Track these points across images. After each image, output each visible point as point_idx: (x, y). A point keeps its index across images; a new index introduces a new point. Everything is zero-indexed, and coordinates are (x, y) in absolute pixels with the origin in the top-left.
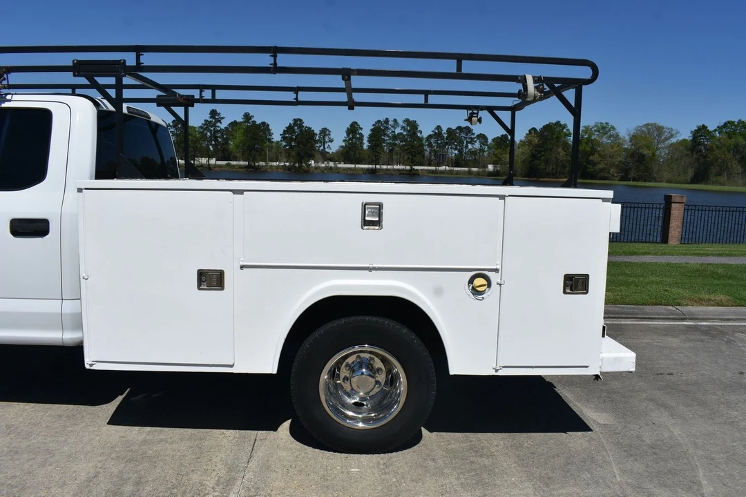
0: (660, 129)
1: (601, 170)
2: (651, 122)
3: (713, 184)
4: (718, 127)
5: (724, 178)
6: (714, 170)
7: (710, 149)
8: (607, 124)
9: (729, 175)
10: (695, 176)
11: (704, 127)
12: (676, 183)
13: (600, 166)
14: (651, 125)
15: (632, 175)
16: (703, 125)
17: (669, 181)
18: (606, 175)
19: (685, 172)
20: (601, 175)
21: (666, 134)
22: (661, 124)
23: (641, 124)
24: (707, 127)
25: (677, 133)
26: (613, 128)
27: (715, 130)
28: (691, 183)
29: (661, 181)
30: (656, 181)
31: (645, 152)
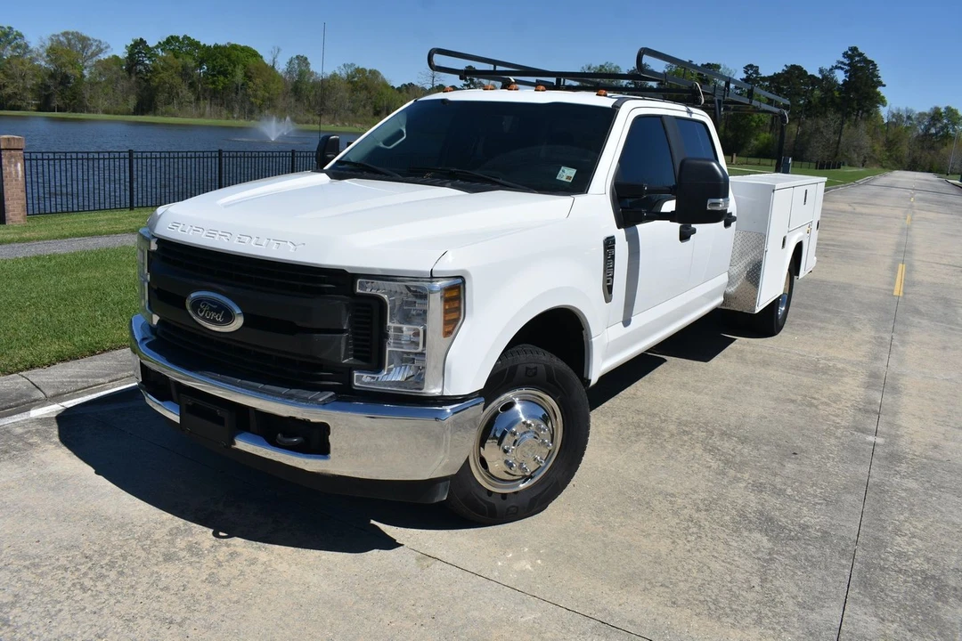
0: (84, 40)
1: (10, 97)
2: (71, 30)
3: (163, 114)
4: (160, 43)
5: (174, 108)
6: (162, 97)
7: (155, 71)
8: (10, 28)
9: (180, 104)
10: (138, 104)
11: (142, 42)
12: (115, 114)
13: (9, 90)
14: (73, 34)
15: (56, 102)
16: (141, 39)
17: (106, 112)
18: (19, 103)
19: (126, 100)
20: (12, 102)
21: (94, 48)
22: (85, 33)
23: (59, 31)
24: (145, 42)
25: (106, 48)
26: (21, 36)
27: (157, 47)
28: (134, 114)
29: (97, 112)
30: (89, 112)
31: (70, 71)
